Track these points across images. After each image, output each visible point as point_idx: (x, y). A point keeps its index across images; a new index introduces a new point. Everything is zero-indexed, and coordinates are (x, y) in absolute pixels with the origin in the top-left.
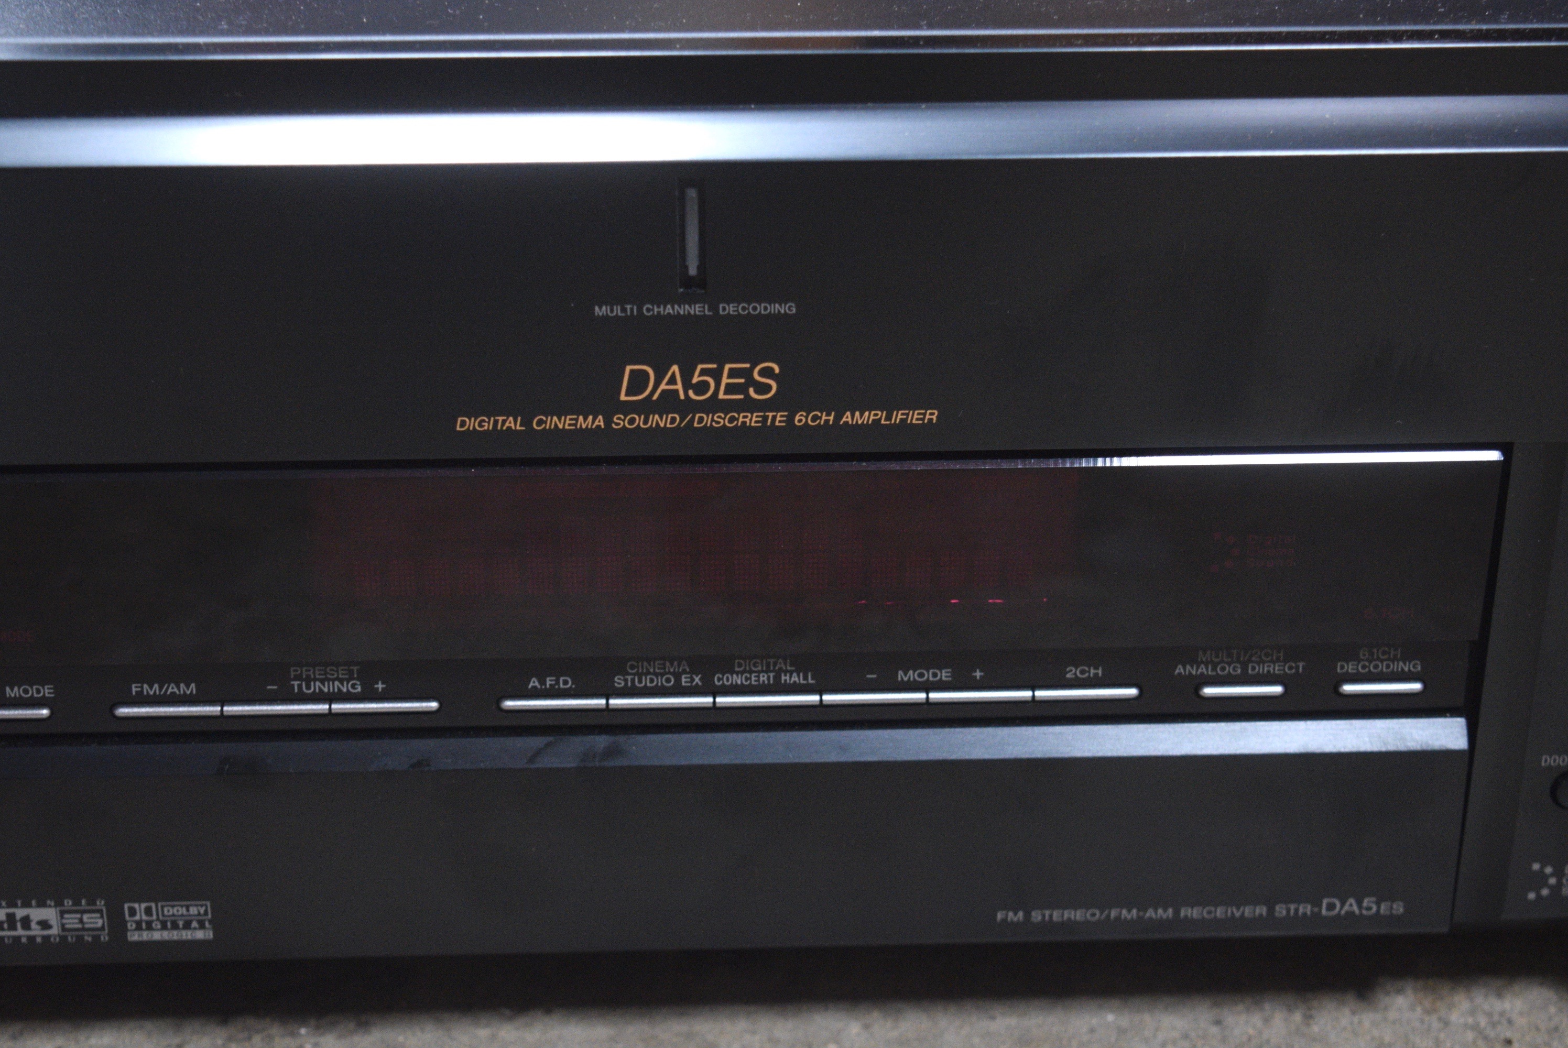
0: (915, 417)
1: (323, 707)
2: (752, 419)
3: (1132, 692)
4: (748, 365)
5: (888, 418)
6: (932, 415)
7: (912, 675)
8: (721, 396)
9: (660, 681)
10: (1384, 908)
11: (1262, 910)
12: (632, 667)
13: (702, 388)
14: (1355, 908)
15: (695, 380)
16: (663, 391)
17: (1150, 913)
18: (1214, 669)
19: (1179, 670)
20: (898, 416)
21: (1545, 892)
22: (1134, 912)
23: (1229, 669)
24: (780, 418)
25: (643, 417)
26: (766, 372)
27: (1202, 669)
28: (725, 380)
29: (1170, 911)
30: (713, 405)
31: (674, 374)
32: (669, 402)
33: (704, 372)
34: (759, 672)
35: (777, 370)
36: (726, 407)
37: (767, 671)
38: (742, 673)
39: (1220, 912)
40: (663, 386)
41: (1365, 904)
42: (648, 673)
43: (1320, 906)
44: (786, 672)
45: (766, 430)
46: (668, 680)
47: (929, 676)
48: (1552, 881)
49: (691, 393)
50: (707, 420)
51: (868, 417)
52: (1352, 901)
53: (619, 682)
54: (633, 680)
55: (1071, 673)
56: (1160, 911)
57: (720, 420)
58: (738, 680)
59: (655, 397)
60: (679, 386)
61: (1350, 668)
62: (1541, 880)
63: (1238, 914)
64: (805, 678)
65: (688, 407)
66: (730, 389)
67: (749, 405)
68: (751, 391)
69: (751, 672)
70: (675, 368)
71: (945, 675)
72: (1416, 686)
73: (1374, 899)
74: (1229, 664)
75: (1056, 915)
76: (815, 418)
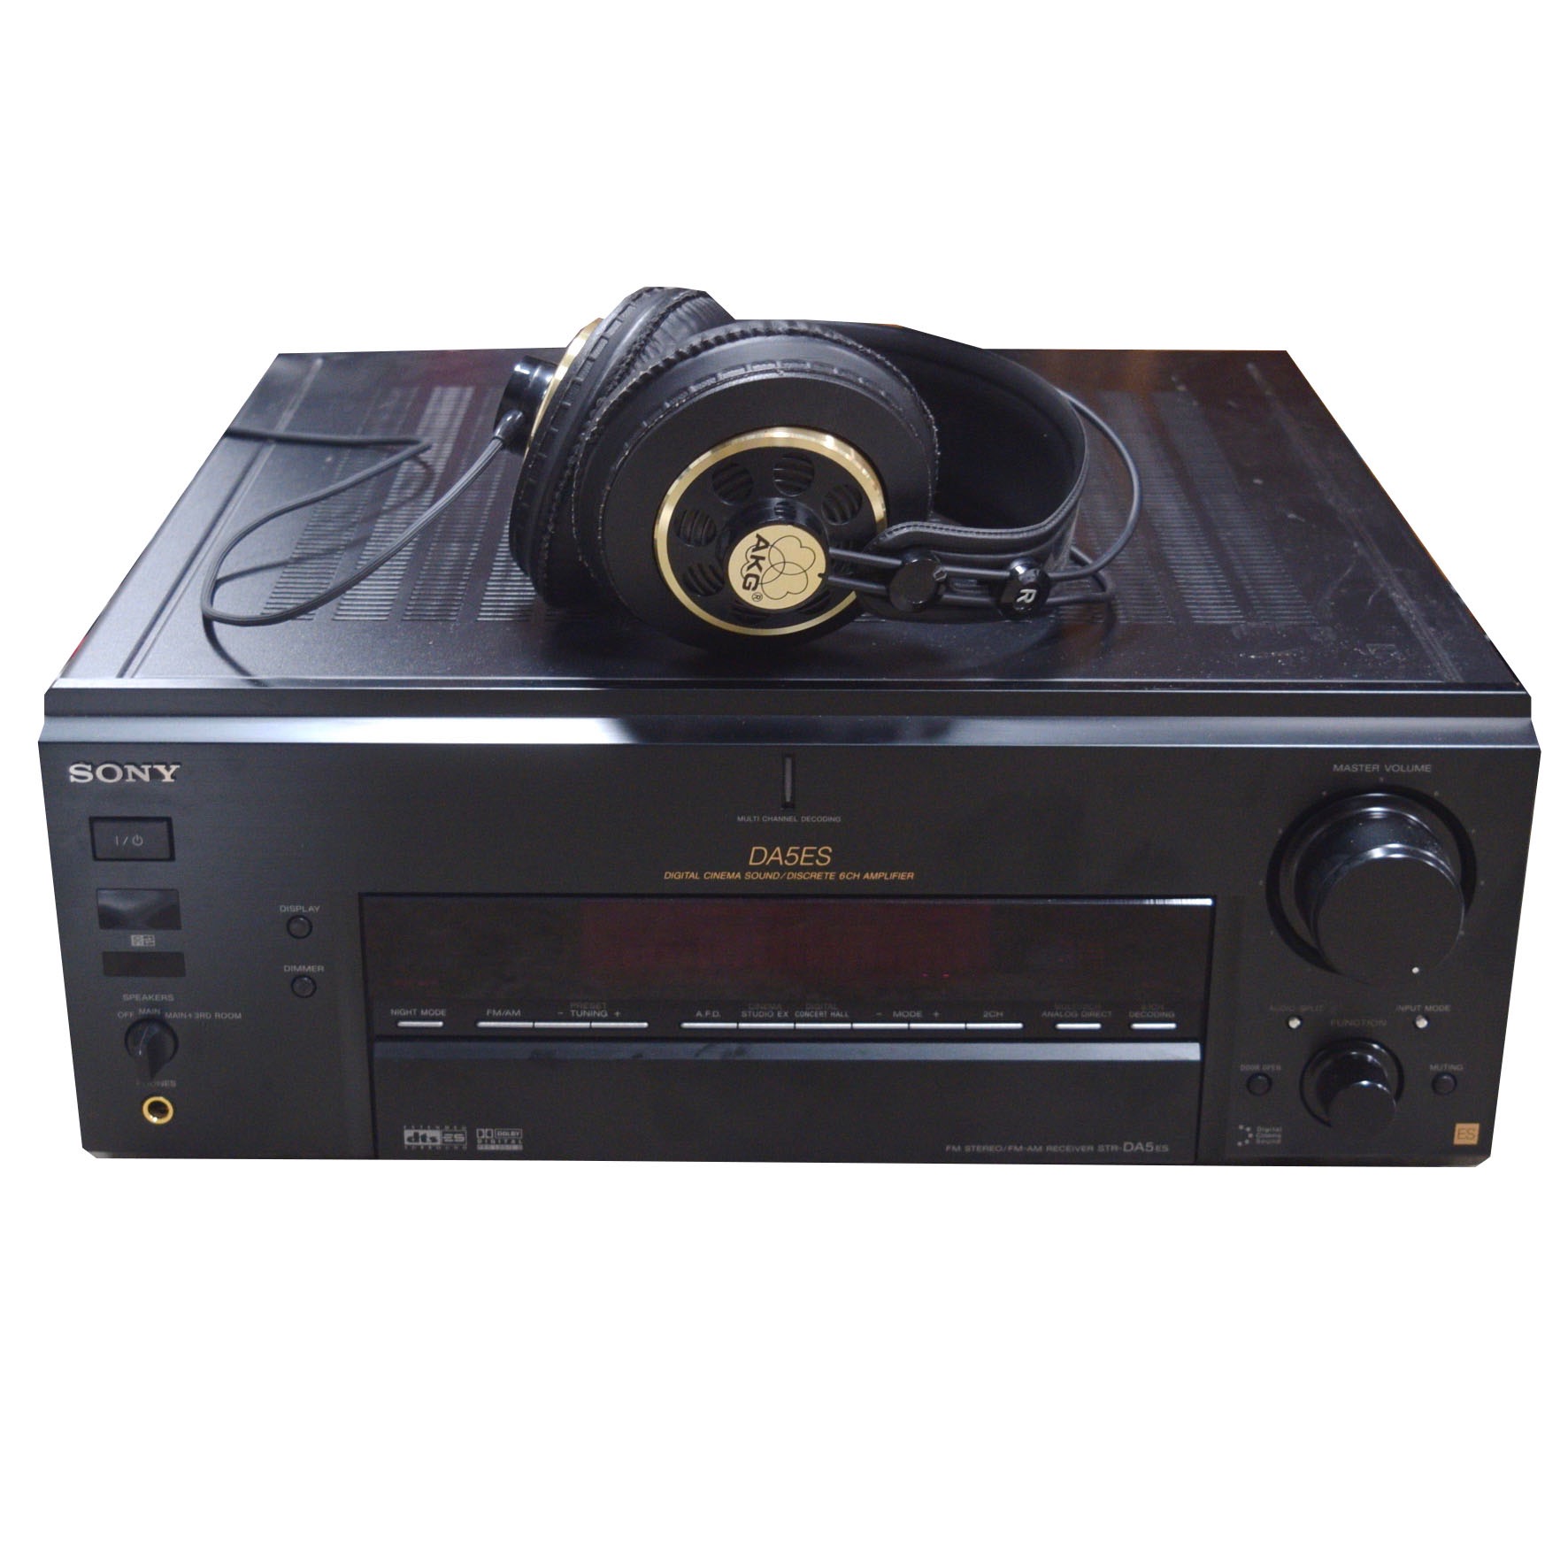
0: (902, 876)
1: (586, 1025)
2: (817, 876)
3: (1019, 1025)
4: (815, 848)
5: (888, 876)
6: (911, 875)
7: (901, 1014)
8: (802, 863)
9: (767, 1014)
10: (1158, 1148)
11: (1091, 1148)
12: (752, 1006)
13: (792, 859)
14: (1142, 1148)
15: (788, 855)
16: (772, 861)
17: (1030, 1148)
18: (1063, 1014)
19: (1044, 1014)
20: (893, 875)
21: (1247, 1142)
22: (1021, 1147)
23: (1071, 1014)
24: (832, 876)
25: (761, 874)
26: (825, 852)
27: (1057, 1014)
28: (804, 855)
29: (1041, 1148)
30: (798, 868)
31: (777, 852)
32: (774, 866)
33: (792, 851)
34: (818, 1011)
35: (830, 850)
36: (804, 869)
37: (823, 1010)
38: (810, 1011)
39: (1068, 1149)
40: (772, 858)
41: (1147, 1146)
42: (759, 1010)
43: (1122, 1146)
44: (833, 1011)
45: (824, 882)
46: (770, 1014)
47: (910, 1014)
48: (1250, 1136)
49: (786, 862)
50: (794, 875)
51: (878, 876)
52: (1140, 1144)
53: (744, 1014)
54: (752, 1013)
55: (986, 1015)
56: (1035, 1147)
57: (801, 876)
58: (807, 1014)
59: (768, 863)
60: (780, 858)
61: (1136, 1015)
62: (1244, 1135)
63: (1078, 1150)
64: (844, 1014)
65: (784, 869)
66: (806, 860)
67: (815, 869)
68: (817, 861)
69: (814, 1010)
70: (778, 849)
71: (918, 1014)
72: (1172, 1026)
73: (1151, 1143)
74: (1071, 1011)
75: (978, 1148)
76: (850, 876)
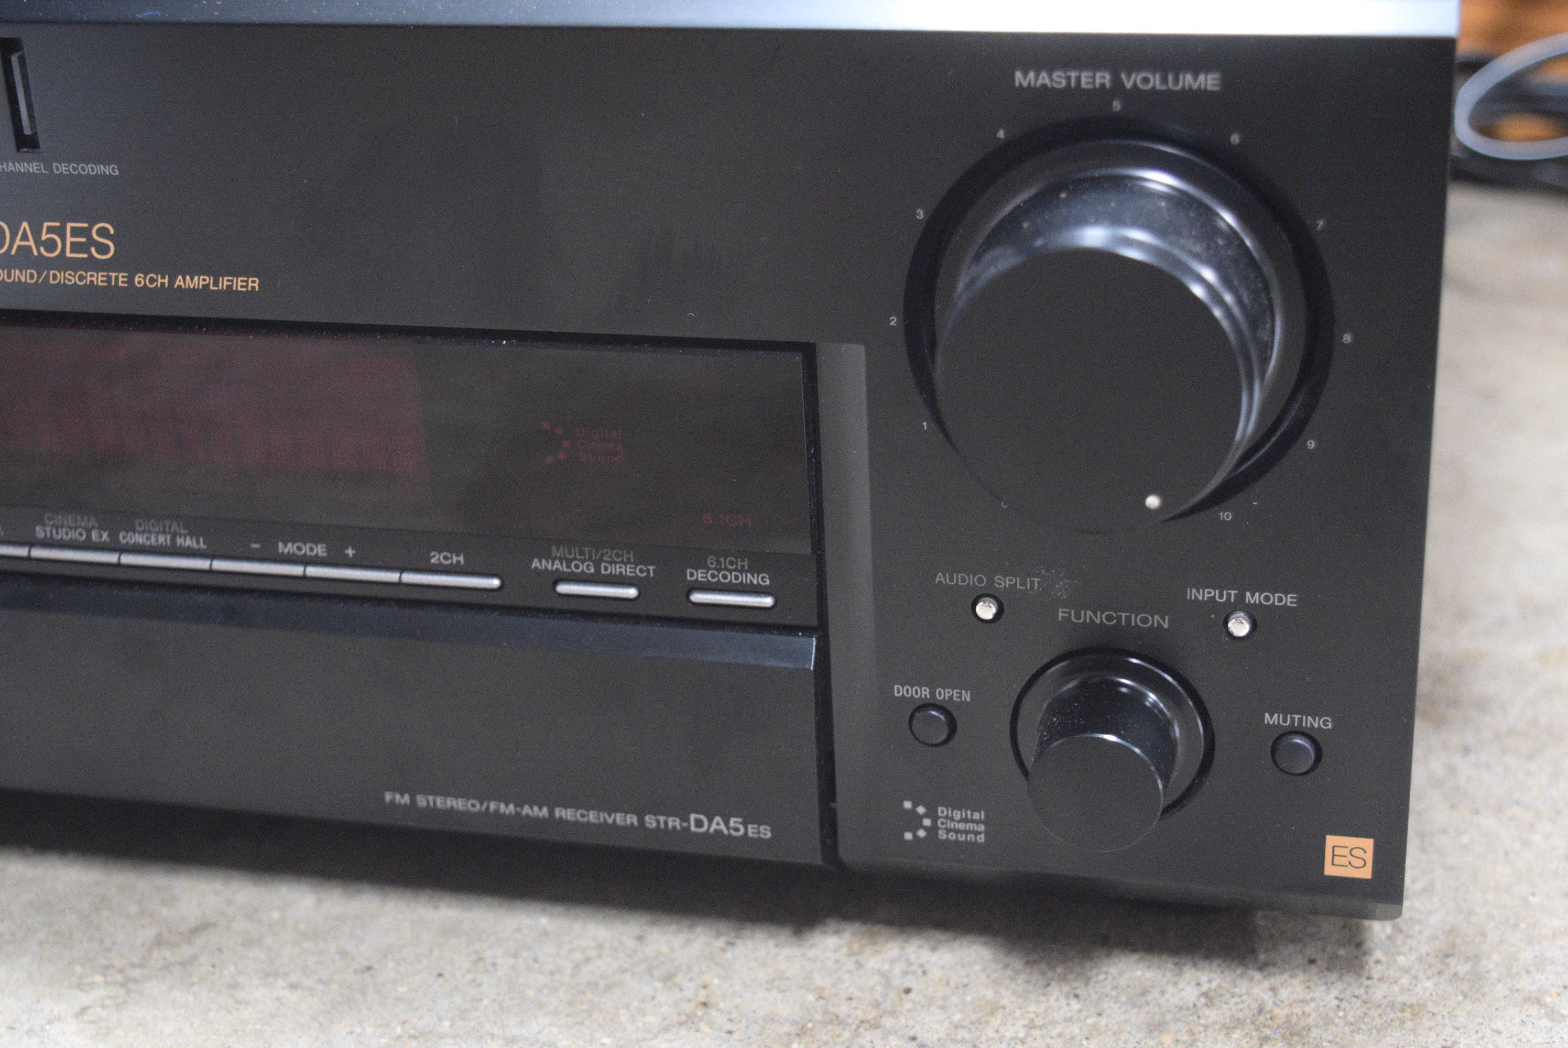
0: (239, 284)
2: (98, 279)
3: (495, 582)
4: (86, 225)
5: (216, 283)
6: (254, 283)
7: (291, 548)
8: (68, 254)
9: (73, 535)
10: (751, 830)
11: (632, 819)
12: (49, 519)
13: (51, 245)
14: (723, 827)
15: (44, 237)
16: (19, 246)
17: (526, 810)
18: (568, 566)
19: (535, 564)
20: (224, 282)
21: (922, 833)
22: (511, 807)
23: (583, 567)
24: (121, 279)
25: (6, 271)
26: (103, 232)
27: (557, 565)
28: (69, 239)
29: (545, 810)
30: (62, 263)
31: (25, 230)
32: (24, 258)
33: (50, 230)
34: (158, 533)
35: (112, 231)
36: (75, 265)
37: (164, 533)
38: (143, 532)
39: (592, 816)
40: (18, 242)
41: (732, 824)
42: (62, 526)
43: (688, 821)
44: (180, 535)
45: (111, 290)
46: (81, 534)
47: (306, 549)
48: (927, 822)
49: (42, 249)
50: (61, 276)
51: (197, 282)
52: (718, 819)
53: (40, 532)
54: (51, 532)
55: (436, 558)
56: (536, 809)
57: (70, 278)
58: (139, 539)
59: (13, 252)
60: (31, 243)
61: (699, 575)
62: (914, 822)
63: (610, 821)
64: (198, 542)
65: (41, 264)
66: (75, 247)
67: (93, 265)
68: (93, 250)
69: (150, 532)
70: (25, 225)
71: (320, 550)
72: (768, 601)
73: (740, 820)
74: (583, 562)
75: (439, 802)
76: (152, 280)
